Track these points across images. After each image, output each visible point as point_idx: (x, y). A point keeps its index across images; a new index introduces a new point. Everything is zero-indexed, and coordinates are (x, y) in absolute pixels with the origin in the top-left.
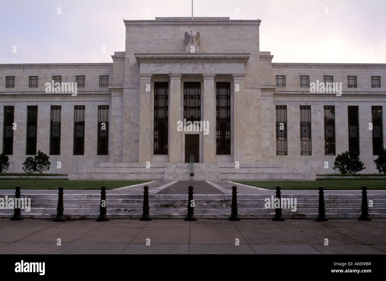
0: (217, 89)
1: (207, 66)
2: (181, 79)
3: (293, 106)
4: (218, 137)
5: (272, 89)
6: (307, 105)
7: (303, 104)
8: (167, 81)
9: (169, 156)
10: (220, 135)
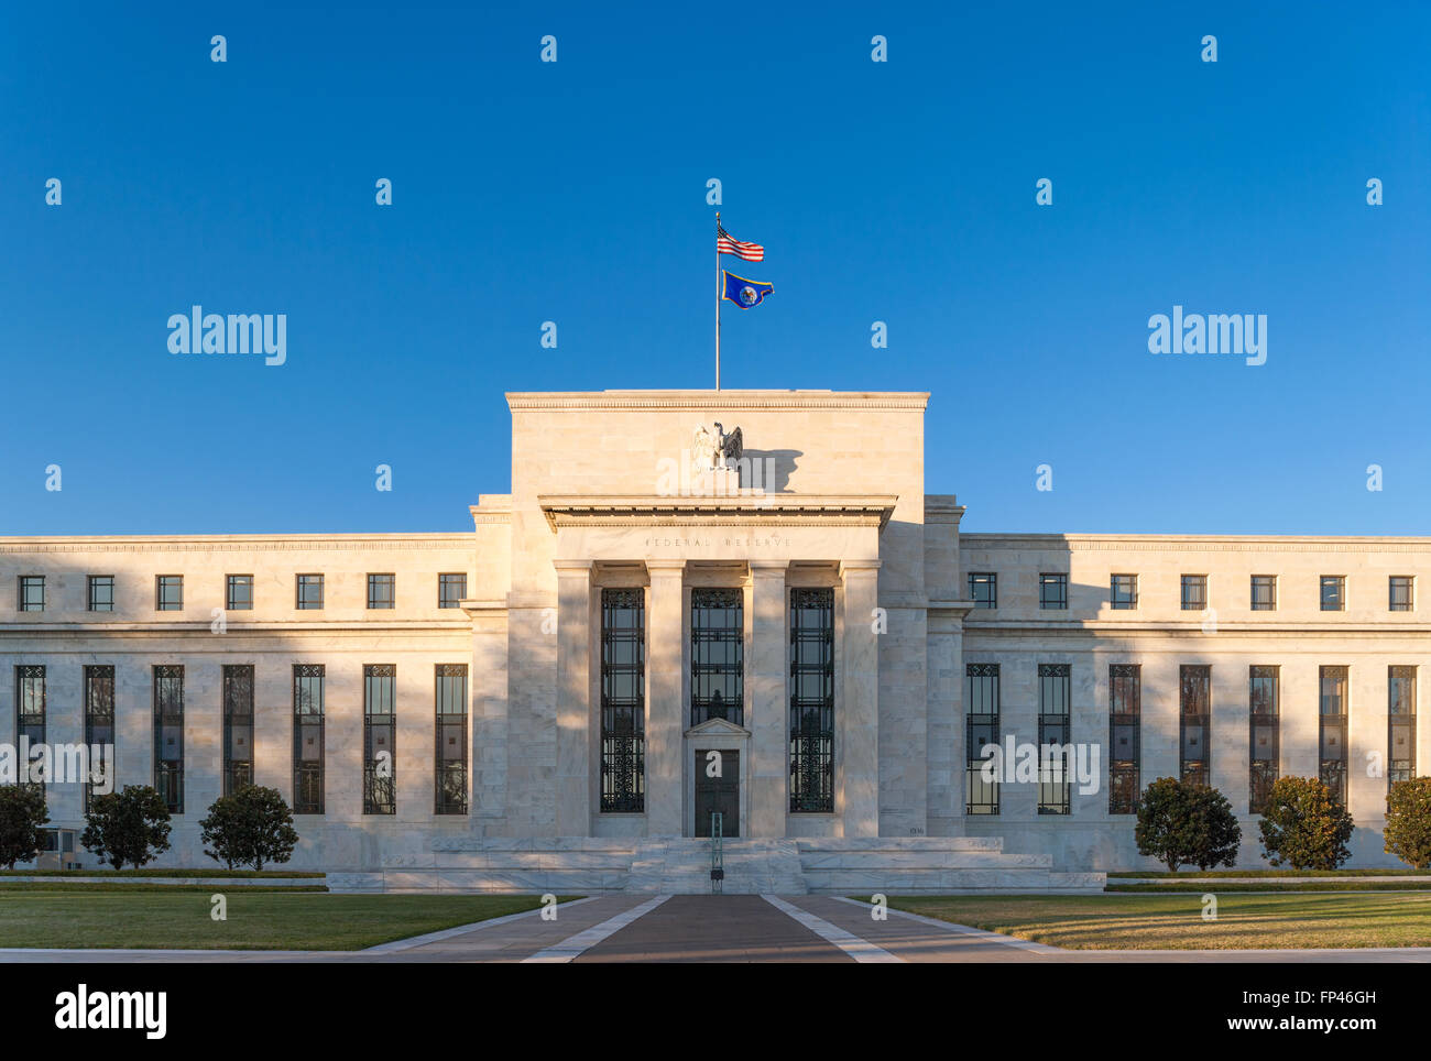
0: (794, 611)
1: (763, 534)
2: (683, 578)
3: (1019, 666)
4: (797, 759)
5: (958, 610)
6: (1060, 663)
7: (1047, 659)
8: (640, 585)
9: (647, 817)
10: (803, 753)
